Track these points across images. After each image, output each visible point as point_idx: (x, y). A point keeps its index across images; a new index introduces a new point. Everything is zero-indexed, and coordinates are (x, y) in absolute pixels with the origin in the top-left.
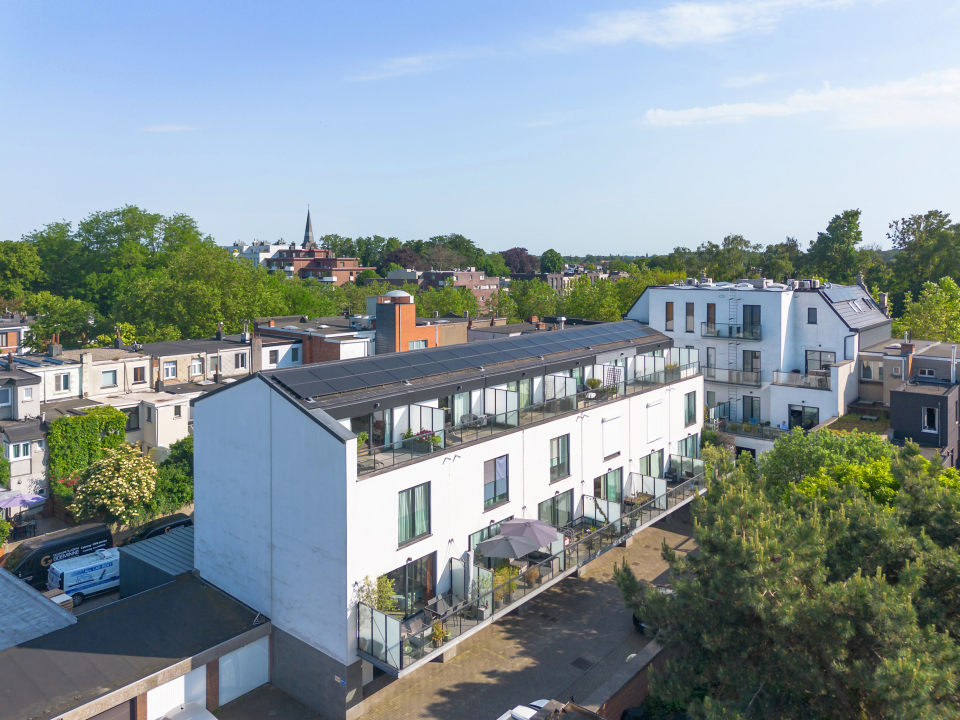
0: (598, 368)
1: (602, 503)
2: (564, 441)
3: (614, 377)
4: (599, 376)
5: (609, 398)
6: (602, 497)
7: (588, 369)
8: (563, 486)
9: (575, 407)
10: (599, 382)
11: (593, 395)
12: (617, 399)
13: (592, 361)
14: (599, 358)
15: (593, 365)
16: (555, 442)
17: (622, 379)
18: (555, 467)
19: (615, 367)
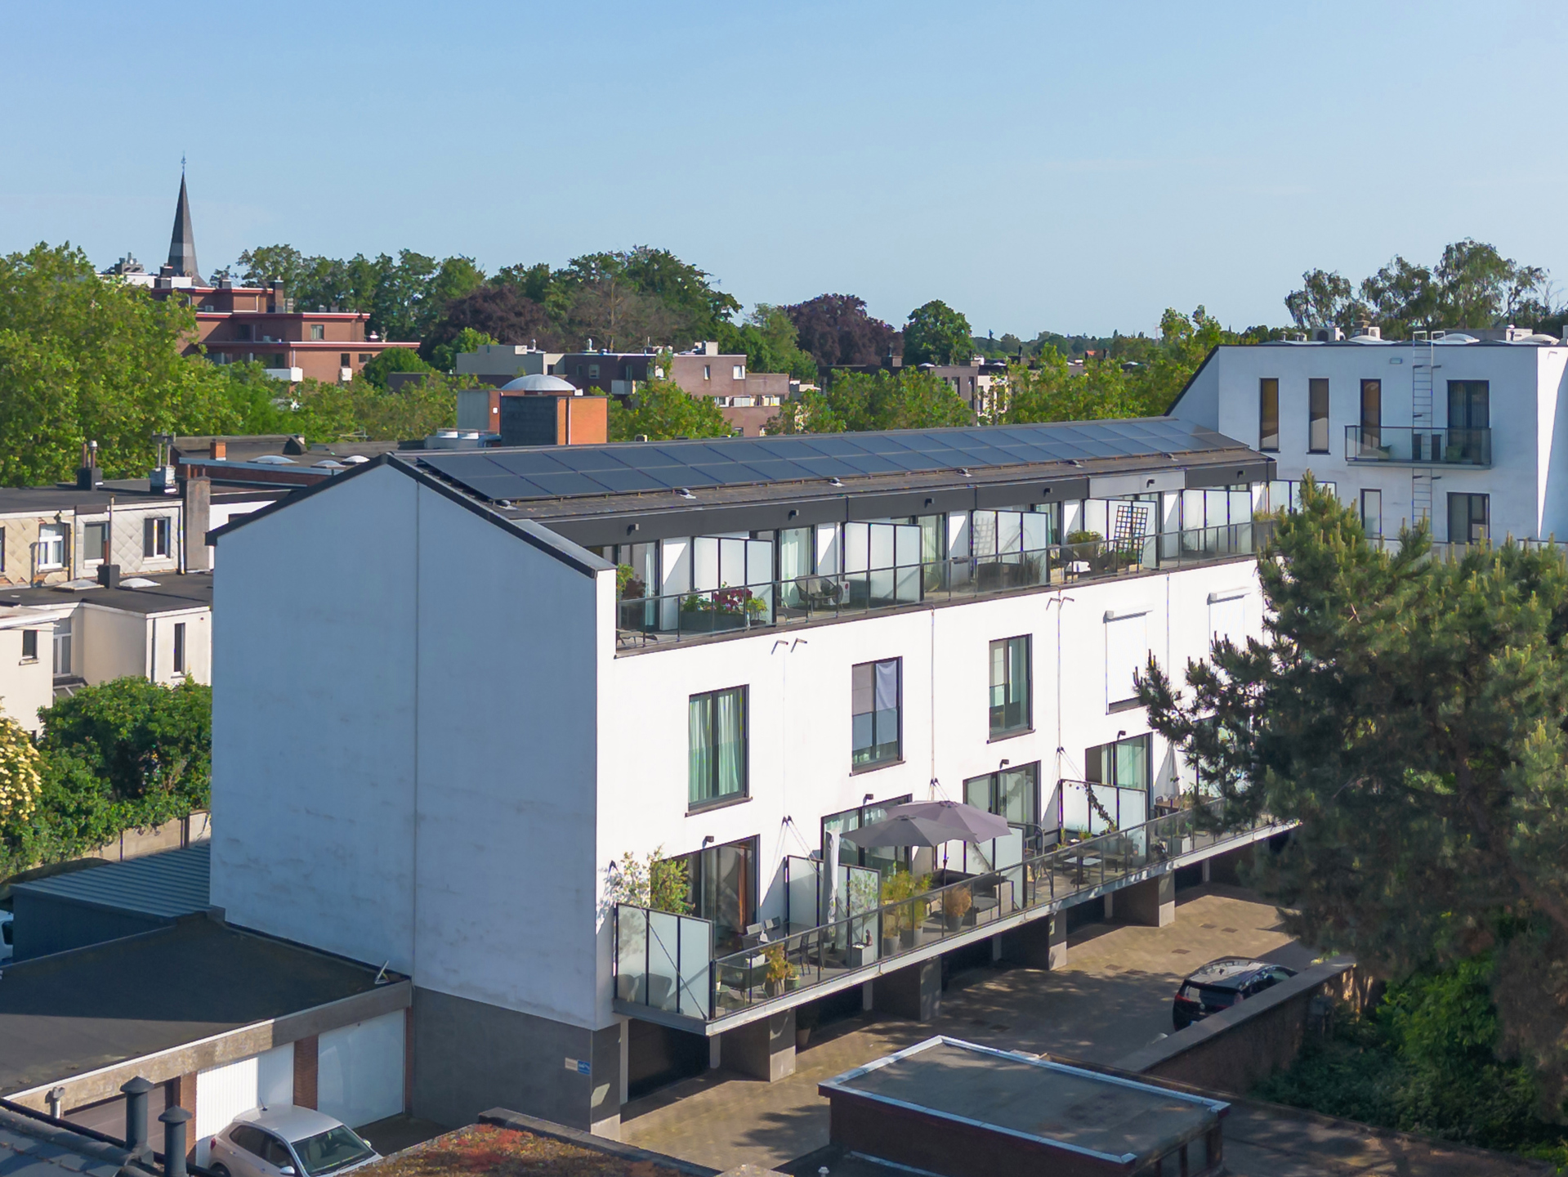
0: (1095, 508)
1: (1103, 794)
2: (1018, 650)
3: (1131, 528)
4: (1096, 522)
5: (1121, 571)
6: (1105, 781)
7: (1071, 510)
8: (1017, 750)
9: (1043, 582)
10: (1097, 537)
11: (1084, 566)
12: (1138, 574)
13: (1082, 494)
14: (1098, 485)
15: (1083, 501)
16: (1000, 653)
17: (1151, 529)
18: (1000, 708)
19: (1135, 504)
